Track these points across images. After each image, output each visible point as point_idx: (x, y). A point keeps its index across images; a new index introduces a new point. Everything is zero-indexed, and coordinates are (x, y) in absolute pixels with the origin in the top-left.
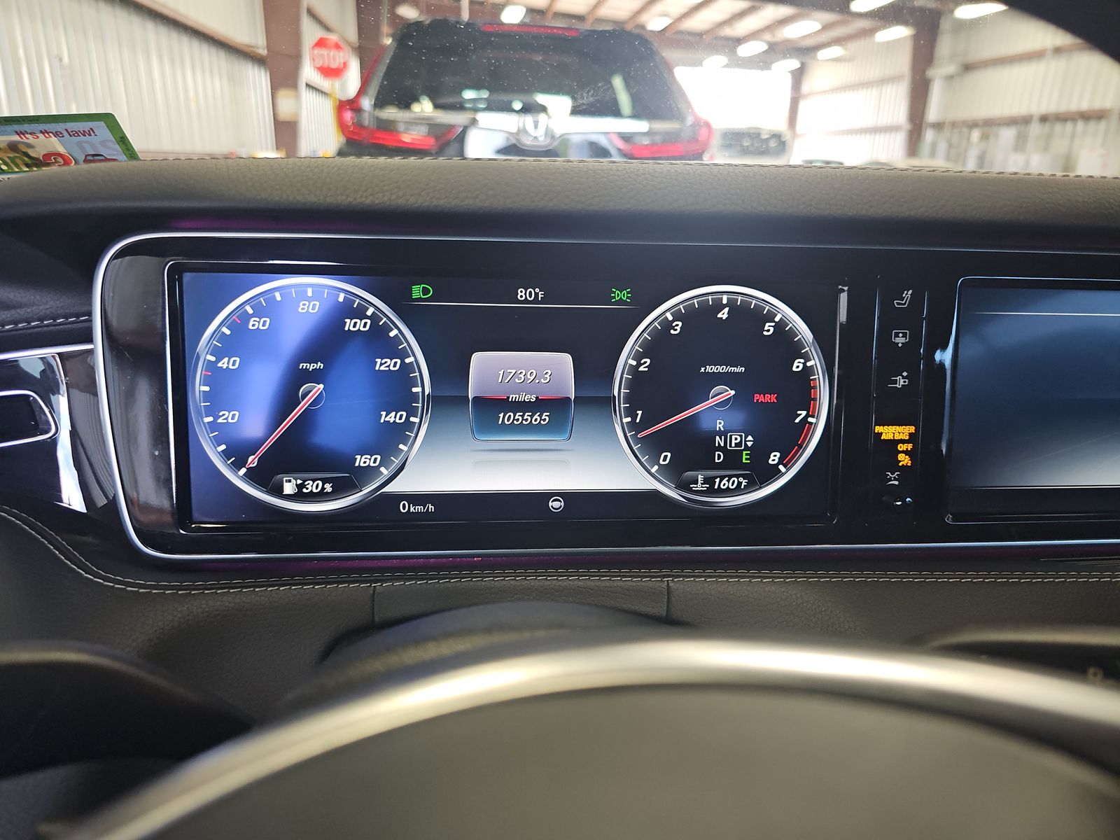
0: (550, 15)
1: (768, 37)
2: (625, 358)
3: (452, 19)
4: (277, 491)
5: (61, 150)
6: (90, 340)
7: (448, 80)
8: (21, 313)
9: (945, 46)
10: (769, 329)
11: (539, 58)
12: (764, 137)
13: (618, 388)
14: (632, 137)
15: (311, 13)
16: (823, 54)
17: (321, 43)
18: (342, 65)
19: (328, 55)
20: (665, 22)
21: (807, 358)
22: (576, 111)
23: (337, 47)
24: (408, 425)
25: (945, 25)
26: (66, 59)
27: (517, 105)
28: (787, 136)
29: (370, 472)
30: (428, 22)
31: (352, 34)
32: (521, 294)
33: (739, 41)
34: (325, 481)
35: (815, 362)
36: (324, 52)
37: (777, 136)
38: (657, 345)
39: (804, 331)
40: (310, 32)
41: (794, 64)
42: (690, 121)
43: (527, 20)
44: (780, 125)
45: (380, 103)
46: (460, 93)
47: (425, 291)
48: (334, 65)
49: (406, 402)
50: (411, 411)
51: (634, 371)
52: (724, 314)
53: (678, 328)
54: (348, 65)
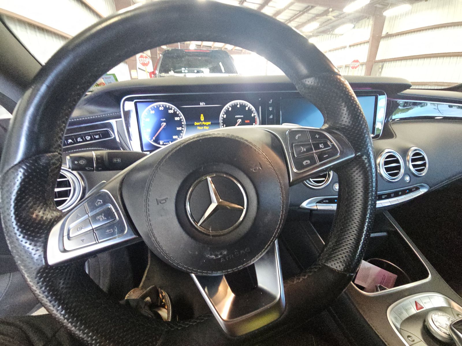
0: (202, 46)
2: (221, 115)
3: (177, 48)
4: (159, 144)
5: (103, 82)
6: (121, 117)
7: (177, 65)
8: (107, 113)
10: (247, 109)
11: (200, 58)
13: (221, 121)
17: (141, 56)
18: (147, 62)
21: (254, 113)
23: (146, 57)
24: (182, 130)
27: (196, 71)
29: (176, 139)
30: (170, 50)
32: (201, 104)
35: (256, 114)
36: (142, 59)
38: (227, 112)
39: (253, 109)
43: (196, 48)
45: (160, 72)
46: (181, 69)
48: (145, 62)
50: (182, 127)
51: (223, 117)
52: (238, 106)
53: (230, 109)
54: (149, 62)
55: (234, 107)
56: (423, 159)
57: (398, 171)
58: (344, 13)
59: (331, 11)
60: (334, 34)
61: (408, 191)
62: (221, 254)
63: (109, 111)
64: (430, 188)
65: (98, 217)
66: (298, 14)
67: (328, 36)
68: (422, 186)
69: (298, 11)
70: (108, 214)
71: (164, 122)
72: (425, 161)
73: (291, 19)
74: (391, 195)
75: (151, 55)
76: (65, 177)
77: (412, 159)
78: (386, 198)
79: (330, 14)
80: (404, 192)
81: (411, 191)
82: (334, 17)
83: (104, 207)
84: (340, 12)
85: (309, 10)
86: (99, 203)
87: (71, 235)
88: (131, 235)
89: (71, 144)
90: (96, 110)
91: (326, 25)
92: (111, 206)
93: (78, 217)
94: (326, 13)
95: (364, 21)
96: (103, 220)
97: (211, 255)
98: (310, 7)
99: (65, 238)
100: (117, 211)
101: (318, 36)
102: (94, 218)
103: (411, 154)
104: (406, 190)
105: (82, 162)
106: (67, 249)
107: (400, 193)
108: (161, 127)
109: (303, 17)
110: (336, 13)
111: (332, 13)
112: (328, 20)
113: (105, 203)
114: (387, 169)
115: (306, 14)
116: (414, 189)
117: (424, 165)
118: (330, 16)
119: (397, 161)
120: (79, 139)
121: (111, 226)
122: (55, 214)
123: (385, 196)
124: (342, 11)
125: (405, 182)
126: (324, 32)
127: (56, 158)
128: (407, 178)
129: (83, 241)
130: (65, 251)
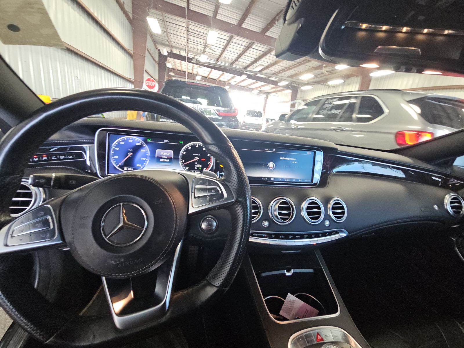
1: (259, 89)
2: (181, 152)
4: (123, 169)
6: (94, 143)
9: (299, 95)
10: (204, 149)
12: (257, 112)
13: (180, 157)
14: (220, 111)
15: (146, 71)
16: (272, 94)
17: (148, 80)
18: (153, 85)
19: (150, 82)
20: (235, 83)
22: (208, 104)
23: (153, 81)
24: (146, 160)
25: (299, 90)
26: (79, 78)
28: (263, 112)
29: (139, 167)
30: (173, 80)
31: (157, 78)
32: (165, 141)
33: (253, 89)
34: (132, 168)
37: (260, 112)
38: (187, 150)
40: (146, 77)
41: (265, 96)
42: (233, 108)
44: (262, 110)
47: (150, 140)
49: (146, 157)
50: (146, 158)
51: (183, 154)
52: (197, 146)
53: (190, 148)
54: (155, 86)
55: (193, 147)
56: (342, 208)
57: (319, 216)
58: (336, 69)
59: (325, 67)
60: (327, 86)
61: (328, 234)
62: (119, 261)
63: (86, 137)
64: (349, 233)
65: (37, 225)
66: (296, 64)
67: (321, 86)
68: (342, 232)
69: (297, 62)
70: (46, 223)
71: (131, 152)
72: (344, 210)
73: (291, 67)
74: (312, 236)
75: (159, 79)
76: (30, 190)
77: (332, 207)
78: (307, 238)
79: (324, 69)
80: (324, 235)
81: (330, 234)
82: (327, 72)
83: (44, 218)
84: (333, 69)
85: (306, 63)
86: (41, 215)
87: (14, 235)
88: (59, 241)
89: (45, 160)
90: (74, 136)
91: (321, 77)
92: (49, 218)
93: (22, 222)
94: (320, 67)
95: (353, 78)
96: (41, 227)
97: (112, 260)
98: (307, 61)
99: (9, 236)
100: (53, 221)
101: (313, 85)
102: (34, 226)
103: (332, 202)
104: (326, 233)
105: (42, 181)
106: (9, 244)
107: (320, 235)
108: (127, 155)
109: (300, 67)
110: (329, 69)
111: (326, 68)
112: (323, 73)
113: (45, 214)
114: (309, 214)
115: (303, 66)
116: (334, 233)
117: (343, 213)
118: (324, 70)
119: (319, 207)
120: (53, 158)
121: (44, 232)
122: (8, 218)
123: (306, 236)
124: (334, 68)
125: (324, 225)
126: (318, 83)
127: (17, 179)
128: (327, 223)
129: (21, 240)
130: (6, 245)
